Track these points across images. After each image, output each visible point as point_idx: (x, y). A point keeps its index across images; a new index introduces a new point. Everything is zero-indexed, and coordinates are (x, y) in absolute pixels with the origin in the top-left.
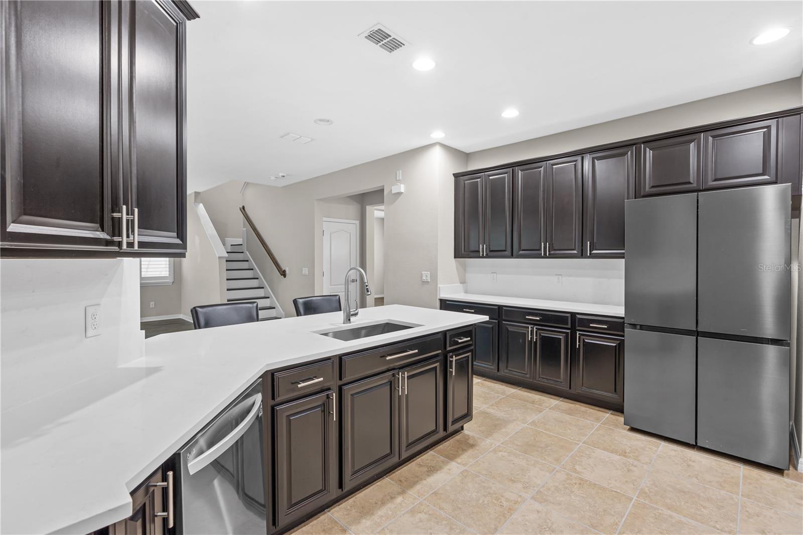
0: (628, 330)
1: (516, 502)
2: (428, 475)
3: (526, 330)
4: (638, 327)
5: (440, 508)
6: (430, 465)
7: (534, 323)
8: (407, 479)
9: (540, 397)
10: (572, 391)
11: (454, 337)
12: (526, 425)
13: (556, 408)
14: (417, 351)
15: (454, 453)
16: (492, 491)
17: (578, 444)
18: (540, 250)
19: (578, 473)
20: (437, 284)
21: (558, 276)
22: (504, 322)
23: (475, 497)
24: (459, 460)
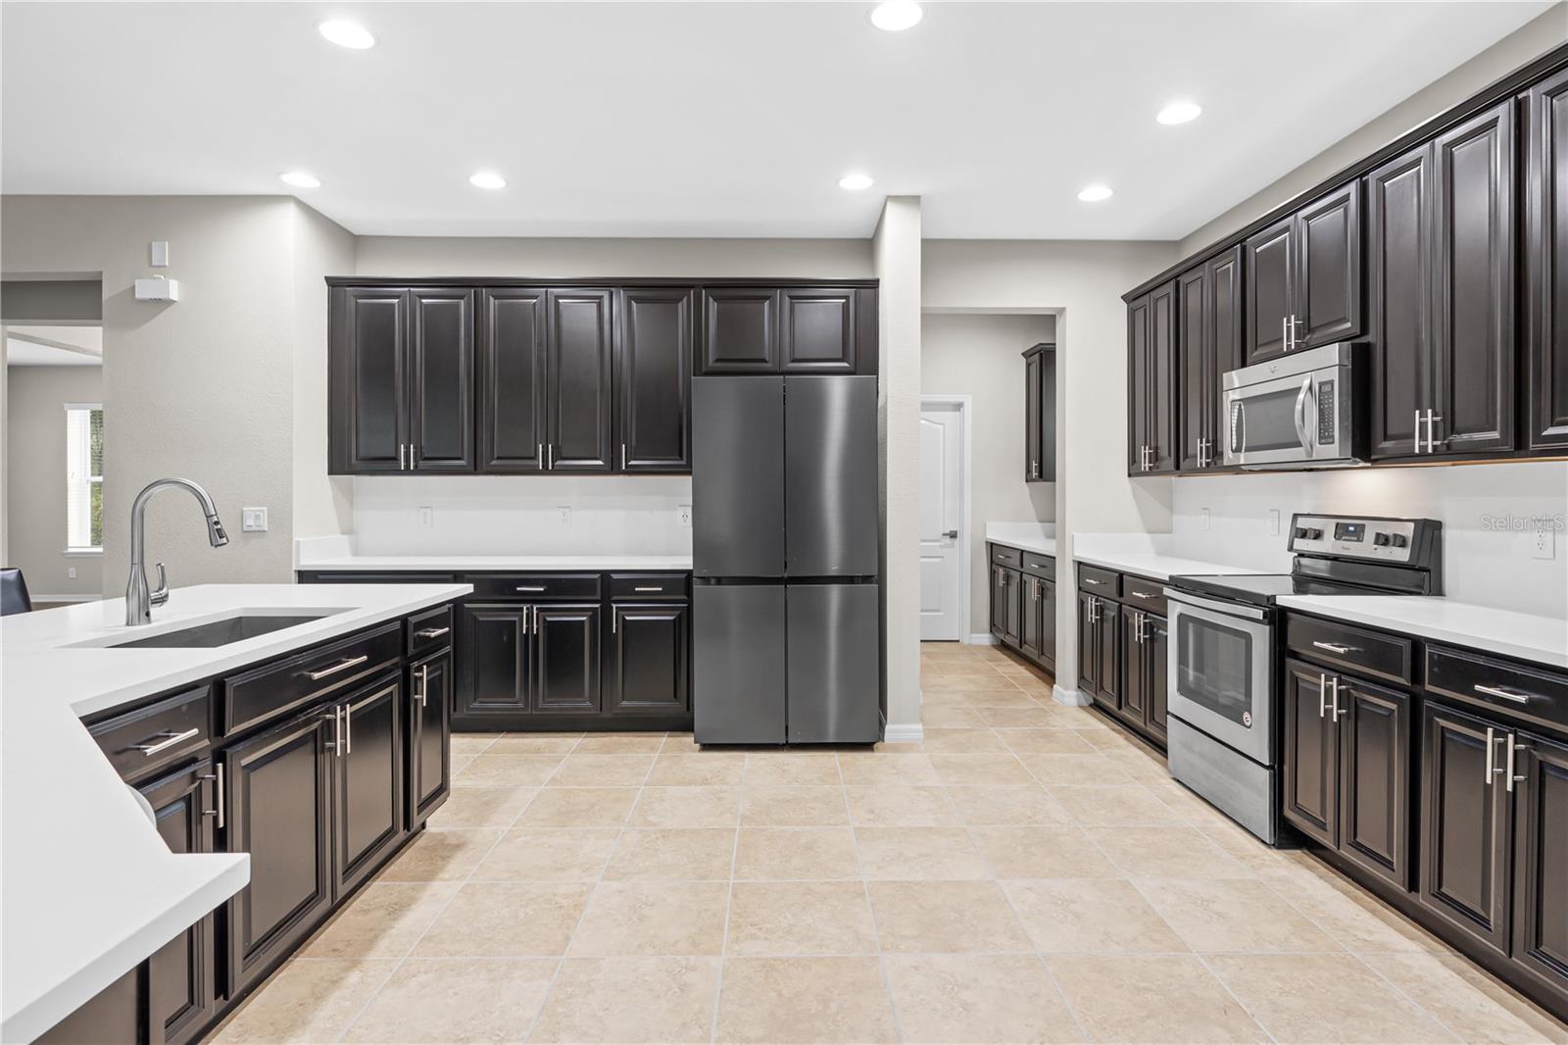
0: (698, 588)
1: (581, 894)
2: (394, 919)
3: (516, 616)
4: (713, 581)
5: (451, 955)
6: (387, 903)
7: (531, 599)
8: (348, 941)
9: (546, 740)
10: (606, 714)
11: (419, 630)
12: (543, 787)
13: (582, 749)
14: (365, 658)
15: (429, 868)
16: (534, 896)
17: (639, 789)
18: (535, 458)
19: (655, 825)
20: (291, 534)
21: (562, 510)
22: (467, 605)
23: (507, 914)
24: (445, 875)
